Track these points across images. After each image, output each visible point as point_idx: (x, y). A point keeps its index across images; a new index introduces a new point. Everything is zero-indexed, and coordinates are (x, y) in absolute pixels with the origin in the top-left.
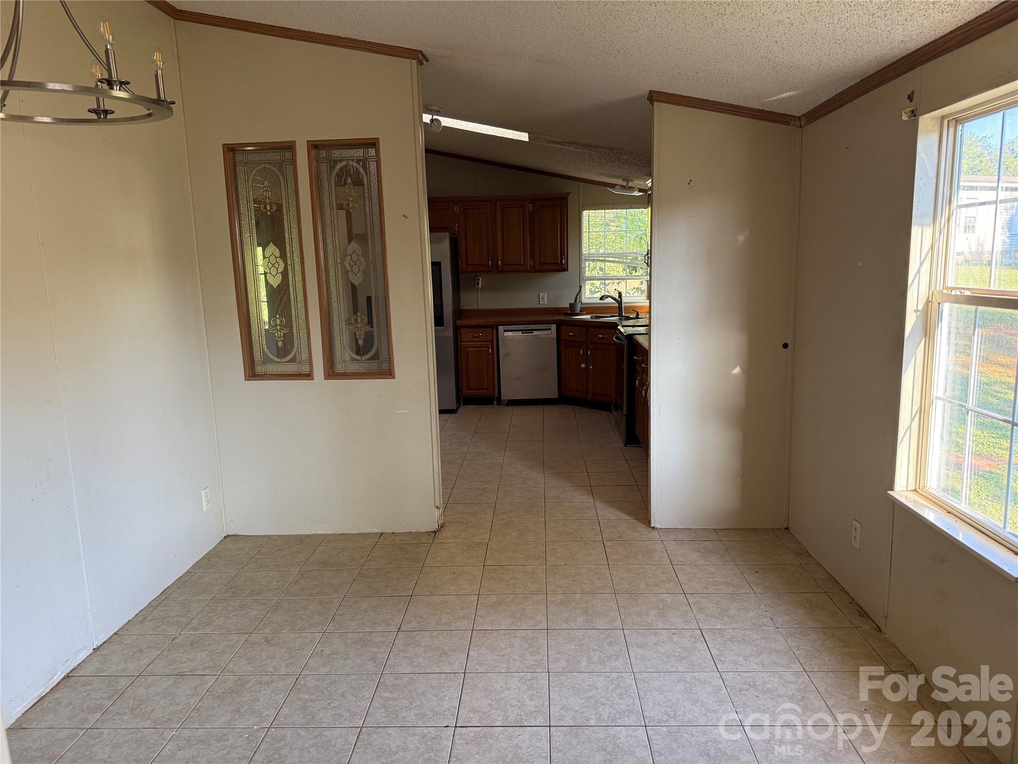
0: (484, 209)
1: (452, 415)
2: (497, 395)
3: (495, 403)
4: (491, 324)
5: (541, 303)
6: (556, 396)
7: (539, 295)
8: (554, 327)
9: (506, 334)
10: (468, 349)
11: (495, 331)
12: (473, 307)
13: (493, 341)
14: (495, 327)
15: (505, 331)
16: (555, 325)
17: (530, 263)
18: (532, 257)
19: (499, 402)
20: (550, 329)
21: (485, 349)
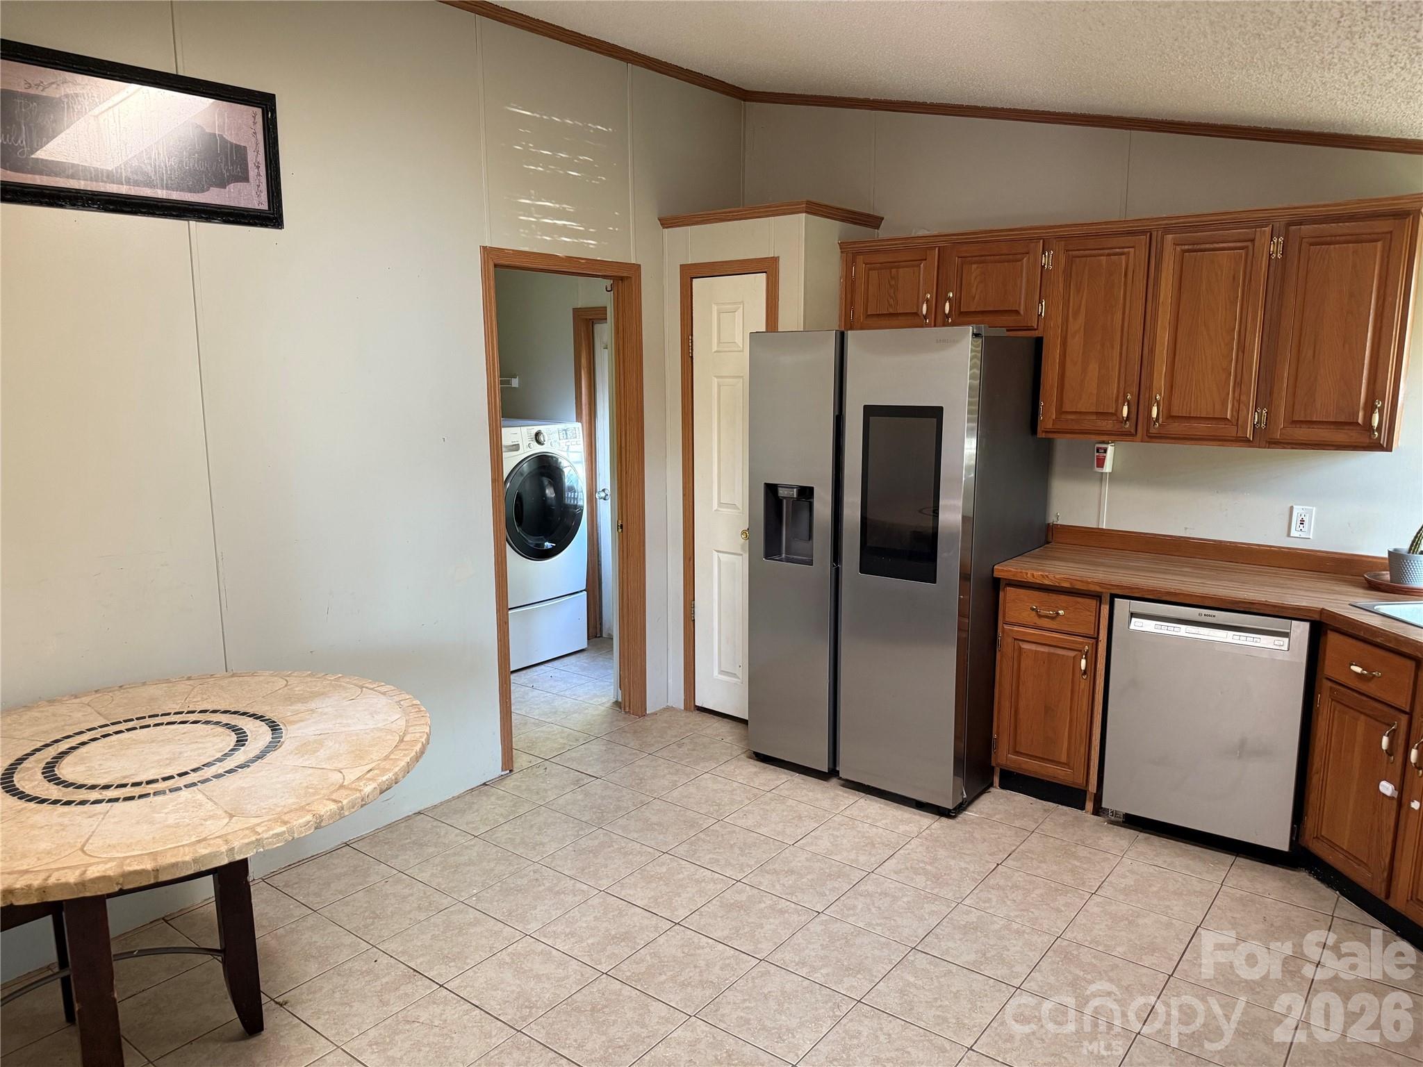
0: (1123, 257)
1: (944, 820)
2: (1093, 788)
3: (1089, 805)
4: (1098, 589)
5: (1293, 533)
6: (1284, 846)
7: (1292, 508)
8: (1301, 630)
9: (1137, 624)
10: (1025, 646)
11: (1105, 609)
12: (1086, 519)
13: (1097, 639)
14: (1107, 598)
15: (1133, 615)
16: (1306, 626)
17: (1253, 418)
18: (1265, 398)
19: (1098, 810)
20: (1286, 635)
21: (1072, 654)
